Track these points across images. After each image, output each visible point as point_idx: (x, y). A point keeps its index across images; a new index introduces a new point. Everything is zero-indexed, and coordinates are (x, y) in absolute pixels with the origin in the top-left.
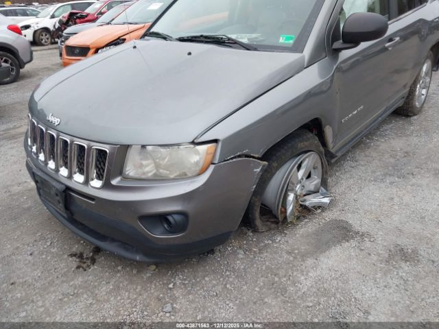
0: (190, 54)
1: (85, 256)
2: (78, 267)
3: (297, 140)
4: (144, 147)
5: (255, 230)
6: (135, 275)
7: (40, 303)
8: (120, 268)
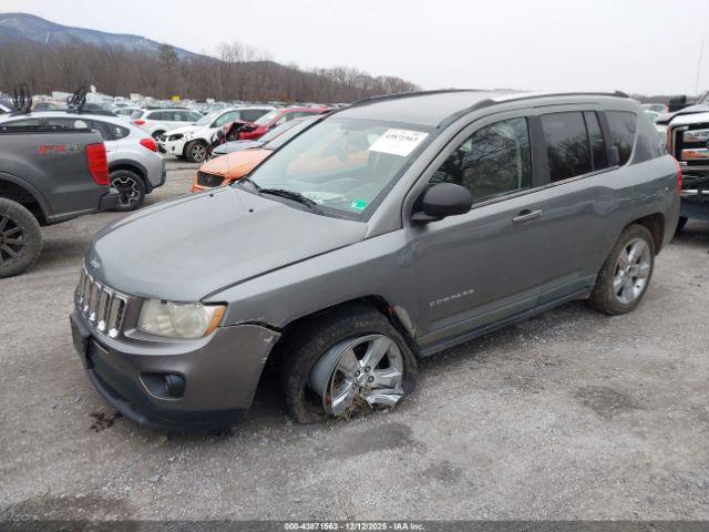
0: (251, 211)
1: (106, 417)
2: (93, 427)
3: (355, 318)
4: (164, 302)
5: (296, 422)
6: (143, 444)
7: (39, 454)
8: (132, 434)
